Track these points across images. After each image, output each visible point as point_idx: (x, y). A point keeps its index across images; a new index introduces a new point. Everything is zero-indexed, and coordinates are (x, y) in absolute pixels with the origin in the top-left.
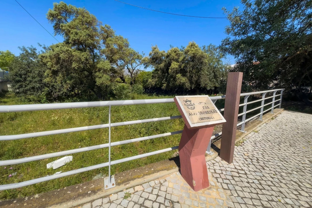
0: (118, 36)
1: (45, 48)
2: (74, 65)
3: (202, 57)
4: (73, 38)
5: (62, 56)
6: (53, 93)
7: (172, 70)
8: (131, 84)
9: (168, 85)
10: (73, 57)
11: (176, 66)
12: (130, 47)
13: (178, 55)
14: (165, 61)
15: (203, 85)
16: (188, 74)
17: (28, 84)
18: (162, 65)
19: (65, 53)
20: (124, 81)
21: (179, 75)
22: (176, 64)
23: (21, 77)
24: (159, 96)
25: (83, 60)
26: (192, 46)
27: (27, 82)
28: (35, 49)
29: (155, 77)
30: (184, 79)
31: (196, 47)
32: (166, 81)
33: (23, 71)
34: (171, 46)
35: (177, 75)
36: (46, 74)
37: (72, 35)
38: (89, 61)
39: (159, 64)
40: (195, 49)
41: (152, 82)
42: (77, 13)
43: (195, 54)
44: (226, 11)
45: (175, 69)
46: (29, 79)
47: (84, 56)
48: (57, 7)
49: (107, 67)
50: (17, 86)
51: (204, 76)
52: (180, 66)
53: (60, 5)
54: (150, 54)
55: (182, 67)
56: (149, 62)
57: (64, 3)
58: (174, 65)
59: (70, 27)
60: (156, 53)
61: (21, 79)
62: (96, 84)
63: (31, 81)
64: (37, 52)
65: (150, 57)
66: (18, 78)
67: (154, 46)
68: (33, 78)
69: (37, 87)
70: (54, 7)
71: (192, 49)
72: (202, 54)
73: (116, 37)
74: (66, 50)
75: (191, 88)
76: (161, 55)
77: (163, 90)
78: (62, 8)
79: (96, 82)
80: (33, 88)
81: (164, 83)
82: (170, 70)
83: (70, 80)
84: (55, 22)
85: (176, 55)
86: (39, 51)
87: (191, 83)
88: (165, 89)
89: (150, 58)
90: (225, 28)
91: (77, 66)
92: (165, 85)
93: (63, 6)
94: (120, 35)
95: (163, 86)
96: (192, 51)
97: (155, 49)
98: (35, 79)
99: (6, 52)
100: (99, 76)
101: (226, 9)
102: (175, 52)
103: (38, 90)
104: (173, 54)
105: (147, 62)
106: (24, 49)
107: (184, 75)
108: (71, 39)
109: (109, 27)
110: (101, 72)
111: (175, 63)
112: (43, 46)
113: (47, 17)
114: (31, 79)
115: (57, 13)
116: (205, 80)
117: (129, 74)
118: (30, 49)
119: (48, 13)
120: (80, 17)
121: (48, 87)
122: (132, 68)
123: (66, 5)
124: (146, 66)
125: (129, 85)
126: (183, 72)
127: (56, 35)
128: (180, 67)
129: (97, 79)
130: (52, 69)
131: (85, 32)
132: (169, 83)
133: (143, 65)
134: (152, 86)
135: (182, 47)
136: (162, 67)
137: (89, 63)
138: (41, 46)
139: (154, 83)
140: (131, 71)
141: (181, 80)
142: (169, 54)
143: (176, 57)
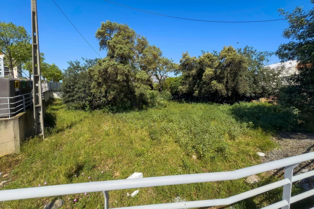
0: (152, 46)
1: (86, 61)
2: (119, 78)
3: (242, 61)
4: (118, 53)
5: (110, 70)
6: (94, 101)
7: (206, 77)
8: (160, 90)
9: (200, 92)
10: (118, 70)
11: (210, 72)
12: (163, 56)
13: (212, 60)
14: (197, 67)
15: (241, 91)
16: (225, 80)
17: (76, 94)
18: (194, 72)
19: (112, 67)
20: (152, 88)
21: (214, 82)
22: (211, 70)
23: (70, 88)
24: (189, 103)
25: (126, 72)
26: (229, 50)
27: (75, 92)
28: (79, 63)
29: (186, 84)
30: (220, 86)
31: (234, 51)
32: (198, 87)
33: (72, 83)
34: (202, 51)
35: (212, 82)
36: (92, 86)
37: (117, 50)
38: (131, 73)
39: (190, 70)
40: (234, 54)
41: (183, 89)
42: (119, 29)
43: (233, 58)
44: (283, 12)
45: (210, 75)
46: (76, 89)
47: (127, 69)
48: (104, 26)
49: (145, 78)
50: (67, 96)
51: (243, 81)
52: (215, 72)
53: (106, 24)
54: (181, 61)
55: (218, 73)
56: (179, 69)
57: (109, 21)
58: (209, 72)
59: (115, 42)
60: (187, 59)
61: (70, 90)
62: (135, 94)
63: (77, 92)
64: (80, 65)
65: (181, 63)
66: (68, 90)
67: (185, 53)
68: (79, 88)
69: (82, 96)
70: (101, 26)
71: (230, 54)
72: (241, 58)
73: (150, 47)
74: (113, 64)
75: (227, 95)
76: (192, 61)
77: (195, 97)
78: (108, 26)
79: (135, 92)
80: (79, 97)
81: (196, 90)
82: (204, 77)
83: (114, 91)
84: (101, 39)
85: (210, 61)
86: (82, 64)
87: (227, 89)
88: (197, 96)
89: (180, 65)
90: (284, 31)
91: (122, 78)
92: (197, 92)
93: (109, 24)
94: (153, 45)
95: (194, 93)
96: (230, 56)
97: (186, 55)
98: (81, 89)
99: (52, 65)
100: (138, 87)
101: (283, 11)
102: (208, 58)
103: (83, 100)
104: (207, 60)
105: (177, 69)
106: (71, 64)
107: (219, 82)
108: (116, 54)
109: (145, 39)
110: (139, 82)
111: (209, 69)
112: (85, 60)
113: (95, 35)
114: (77, 90)
115: (104, 31)
116: (244, 86)
117: (158, 81)
118: (76, 63)
119: (97, 32)
120: (122, 32)
121: (90, 96)
122: (161, 75)
123: (111, 23)
124: (177, 73)
125: (158, 92)
126: (219, 78)
127: (100, 50)
128: (216, 74)
129: (136, 89)
130: (98, 81)
131: (128, 46)
132: (201, 89)
133: (173, 72)
134: (183, 93)
135: (214, 51)
136: (193, 74)
137: (130, 75)
138: (84, 59)
139: (184, 90)
140: (160, 78)
141: (217, 87)
142: (202, 60)
143: (210, 63)
